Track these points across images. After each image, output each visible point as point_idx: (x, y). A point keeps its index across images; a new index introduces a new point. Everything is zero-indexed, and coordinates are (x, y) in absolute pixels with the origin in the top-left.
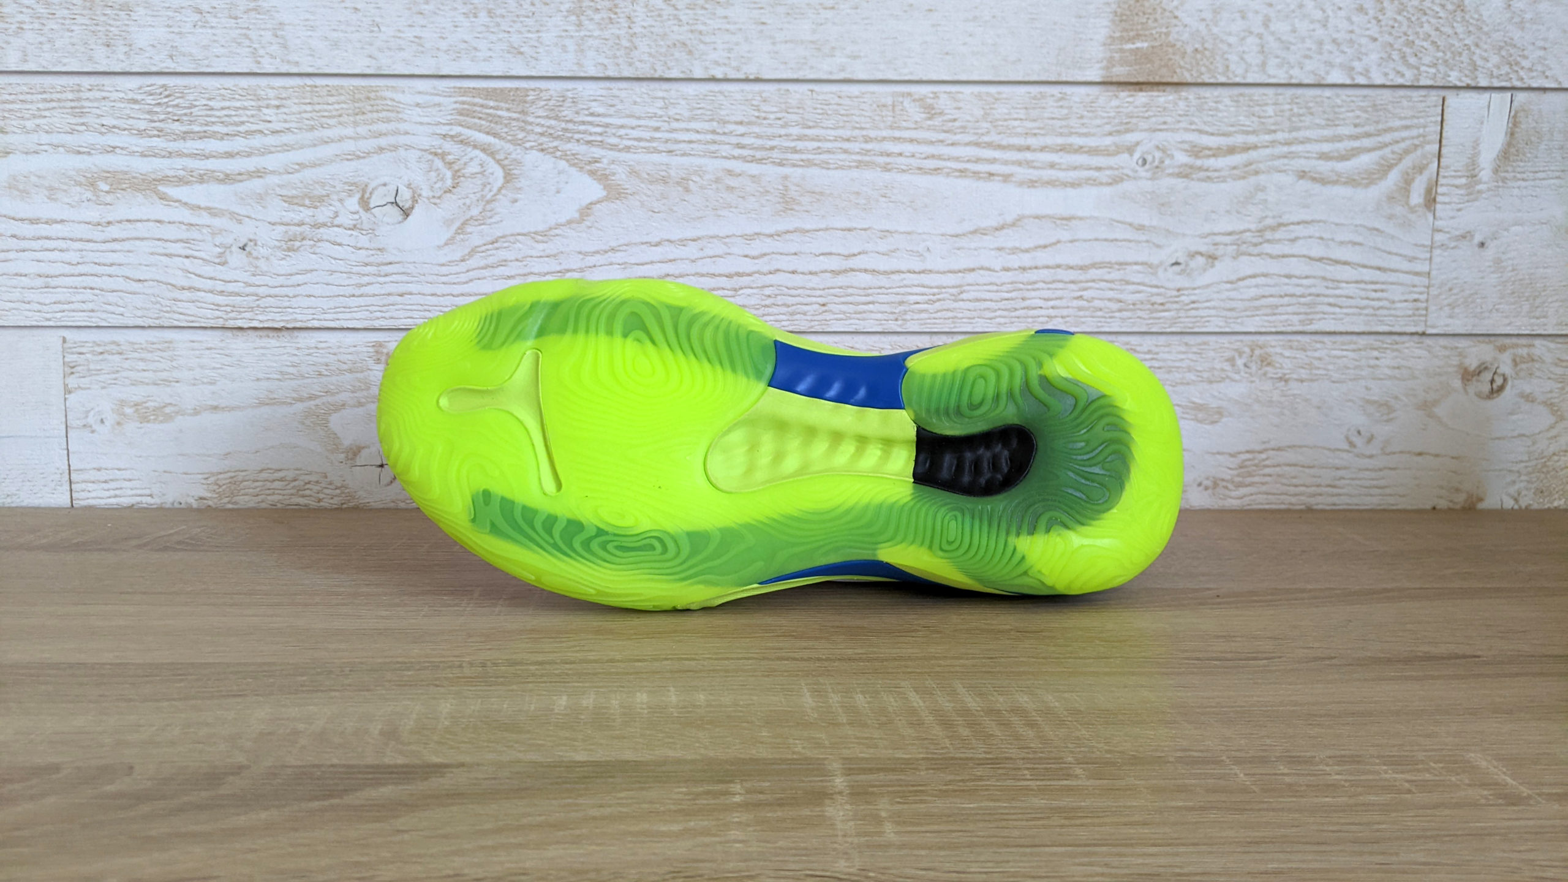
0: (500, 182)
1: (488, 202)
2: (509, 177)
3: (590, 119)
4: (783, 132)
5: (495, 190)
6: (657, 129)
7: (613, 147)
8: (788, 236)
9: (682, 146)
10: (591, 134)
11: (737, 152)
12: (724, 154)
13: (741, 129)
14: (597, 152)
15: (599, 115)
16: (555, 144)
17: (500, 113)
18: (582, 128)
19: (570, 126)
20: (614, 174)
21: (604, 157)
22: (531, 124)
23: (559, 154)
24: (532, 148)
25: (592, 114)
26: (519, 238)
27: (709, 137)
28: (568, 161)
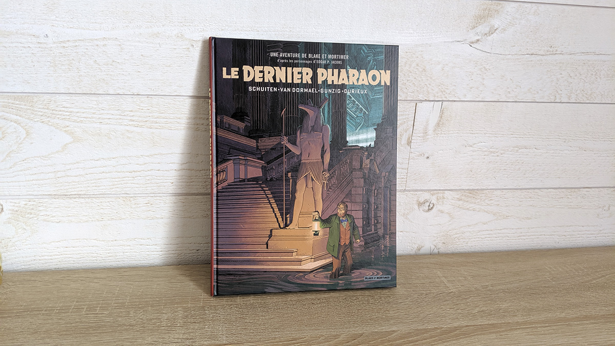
0: (25, 136)
1: (19, 144)
2: (28, 134)
3: (63, 109)
4: (151, 115)
5: (22, 139)
6: (94, 113)
7: (75, 121)
8: (155, 156)
9: (106, 120)
10: (64, 115)
11: (131, 123)
12: (125, 124)
13: (132, 114)
14: (67, 123)
15: (67, 108)
16: (48, 119)
17: (21, 106)
18: (60, 113)
19: (54, 112)
20: (76, 132)
21: (71, 125)
22: (36, 111)
23: (50, 124)
24: (37, 121)
25: (64, 107)
26: (36, 158)
27: (118, 117)
28: (54, 126)
